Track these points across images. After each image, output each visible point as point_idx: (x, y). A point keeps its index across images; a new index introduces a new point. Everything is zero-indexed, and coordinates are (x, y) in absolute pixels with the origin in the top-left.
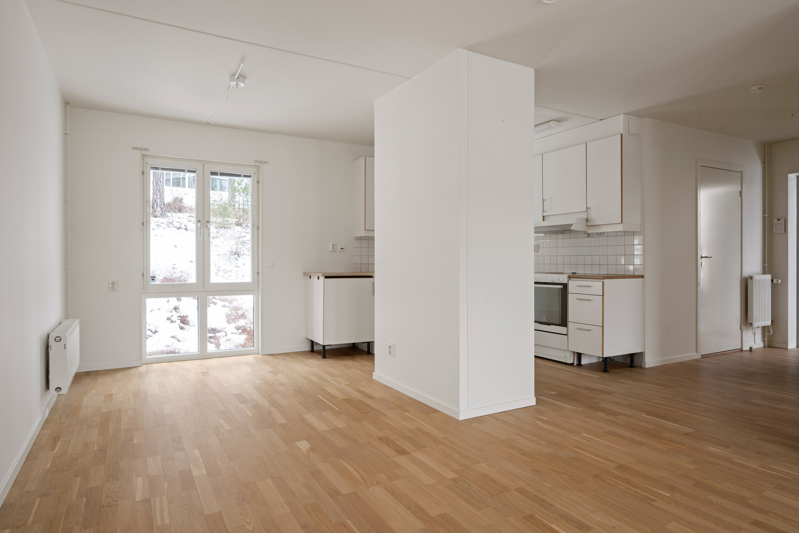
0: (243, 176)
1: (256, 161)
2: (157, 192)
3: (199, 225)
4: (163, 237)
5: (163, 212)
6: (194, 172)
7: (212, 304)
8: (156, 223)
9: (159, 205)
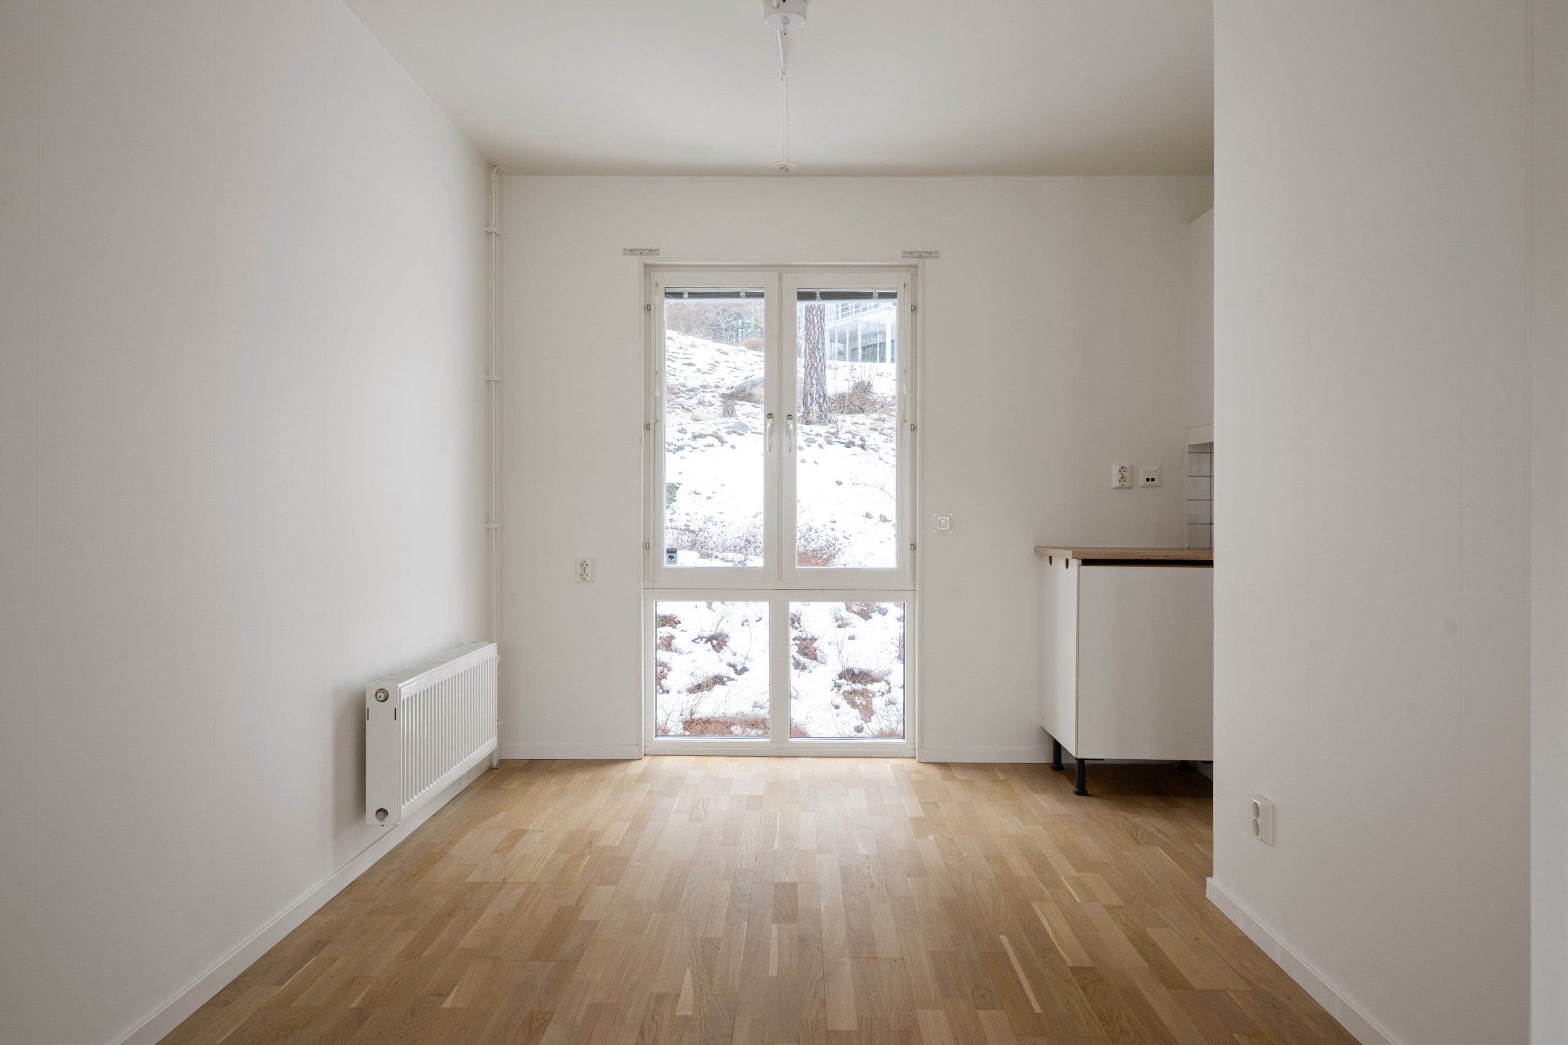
0: (877, 295)
1: (908, 254)
2: (812, 373)
3: (769, 425)
4: (817, 464)
5: (823, 412)
6: (761, 295)
7: (877, 612)
8: (806, 435)
9: (816, 398)
